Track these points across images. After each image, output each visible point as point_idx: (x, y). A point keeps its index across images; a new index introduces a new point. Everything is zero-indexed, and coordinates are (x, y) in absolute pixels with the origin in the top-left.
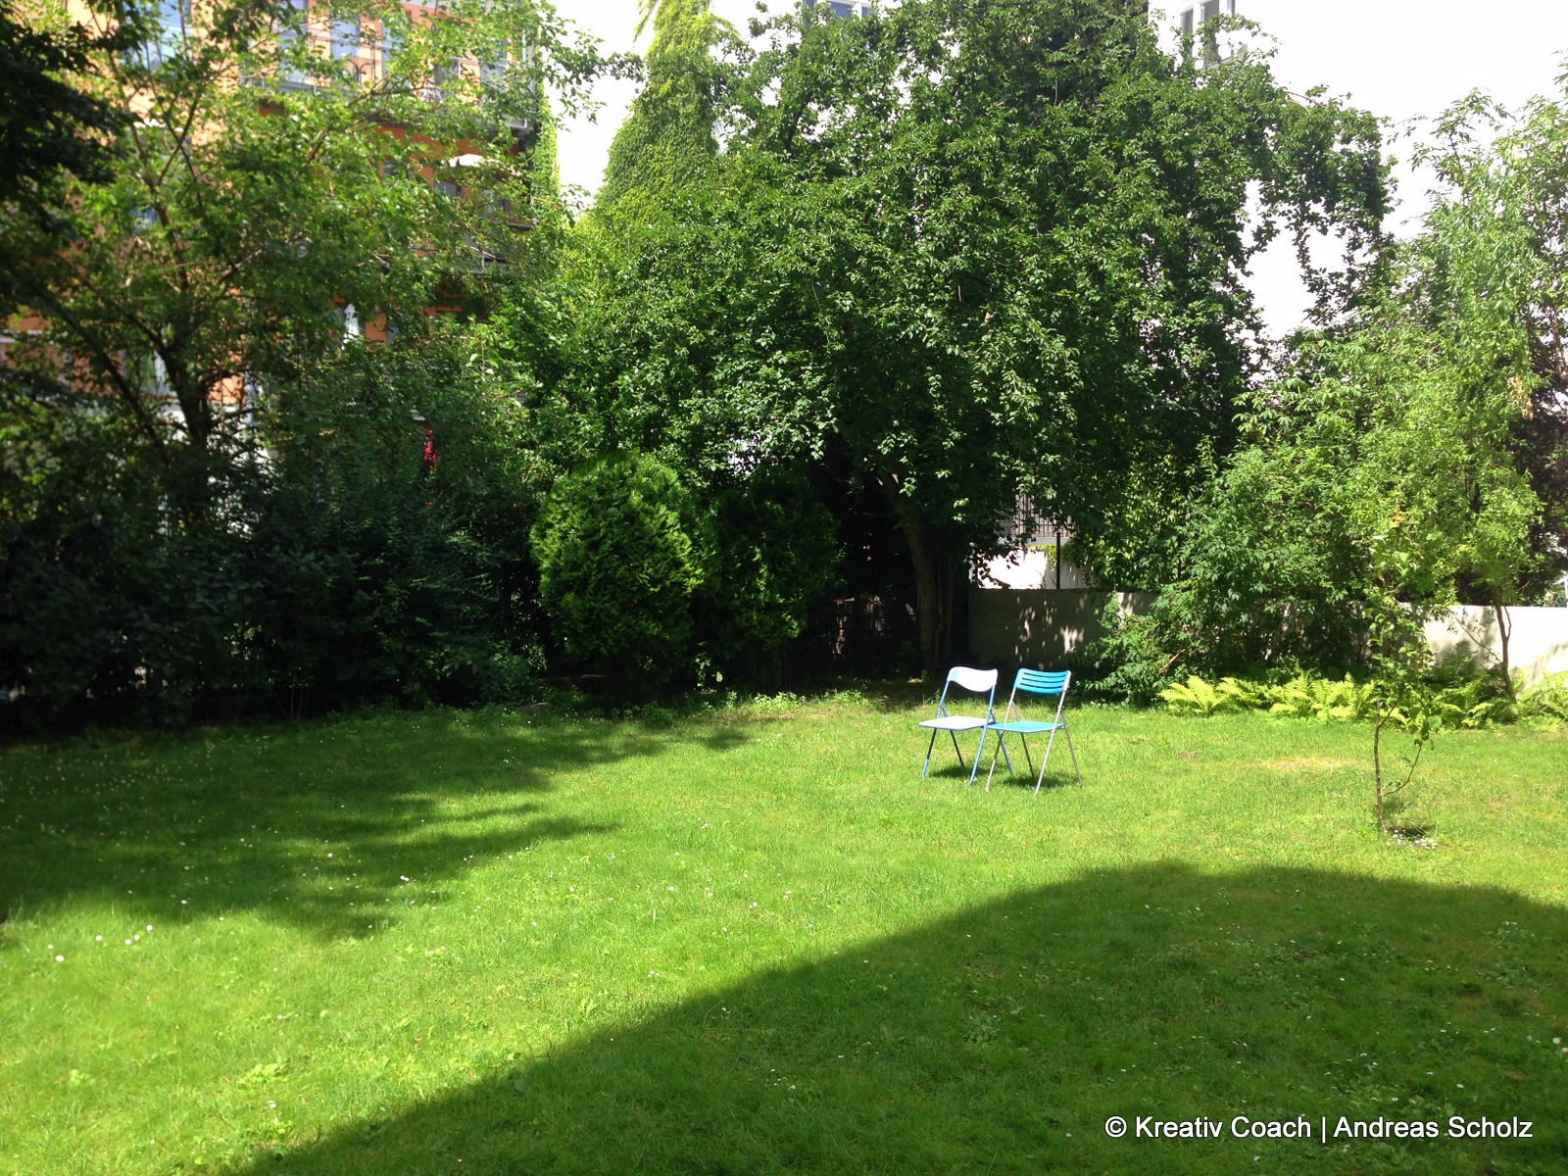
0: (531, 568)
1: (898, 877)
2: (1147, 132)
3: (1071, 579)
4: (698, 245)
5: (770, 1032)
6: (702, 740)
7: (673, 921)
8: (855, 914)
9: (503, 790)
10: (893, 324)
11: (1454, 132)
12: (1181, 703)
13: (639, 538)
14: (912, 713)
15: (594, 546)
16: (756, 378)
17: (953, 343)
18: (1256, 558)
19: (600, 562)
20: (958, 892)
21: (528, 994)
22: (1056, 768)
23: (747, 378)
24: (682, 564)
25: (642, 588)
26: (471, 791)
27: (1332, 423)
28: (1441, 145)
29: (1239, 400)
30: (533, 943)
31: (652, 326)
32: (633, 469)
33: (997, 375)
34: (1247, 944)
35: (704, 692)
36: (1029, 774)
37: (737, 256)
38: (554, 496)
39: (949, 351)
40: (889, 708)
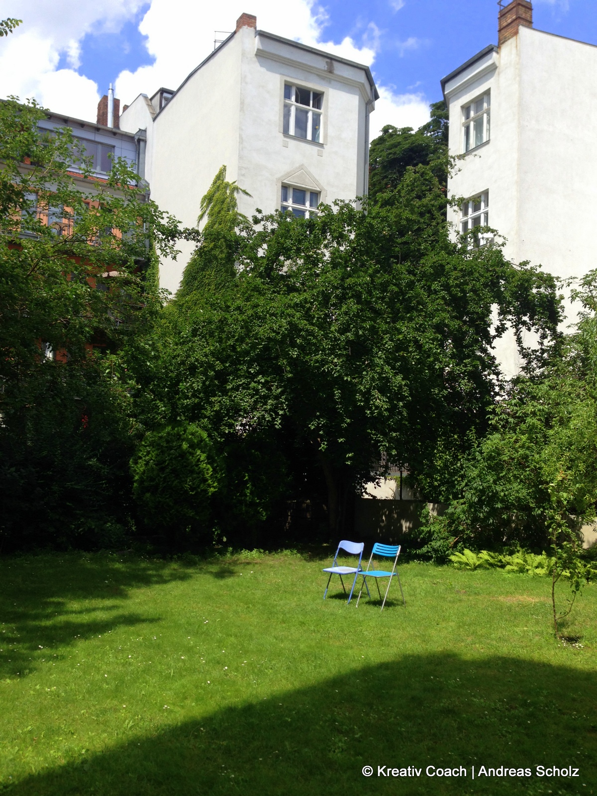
0: (129, 479)
1: (304, 655)
2: (443, 279)
3: (407, 495)
4: (222, 322)
5: (225, 743)
6: (211, 573)
7: (182, 676)
8: (279, 675)
9: (103, 597)
10: (318, 364)
11: (590, 285)
12: (460, 563)
13: (186, 466)
14: (322, 562)
15: (162, 470)
16: (248, 388)
17: (347, 375)
18: (496, 491)
19: (165, 478)
20: (335, 665)
21: (98, 716)
22: (393, 596)
23: (244, 388)
24: (207, 480)
25: (186, 492)
26: (85, 597)
27: (533, 423)
28: (584, 290)
29: (490, 408)
30: (105, 686)
31: (197, 360)
32: (185, 431)
33: (368, 392)
34: (482, 700)
35: (216, 547)
36: (379, 598)
37: (242, 328)
38: (143, 443)
39: (345, 378)
40: (311, 559)
